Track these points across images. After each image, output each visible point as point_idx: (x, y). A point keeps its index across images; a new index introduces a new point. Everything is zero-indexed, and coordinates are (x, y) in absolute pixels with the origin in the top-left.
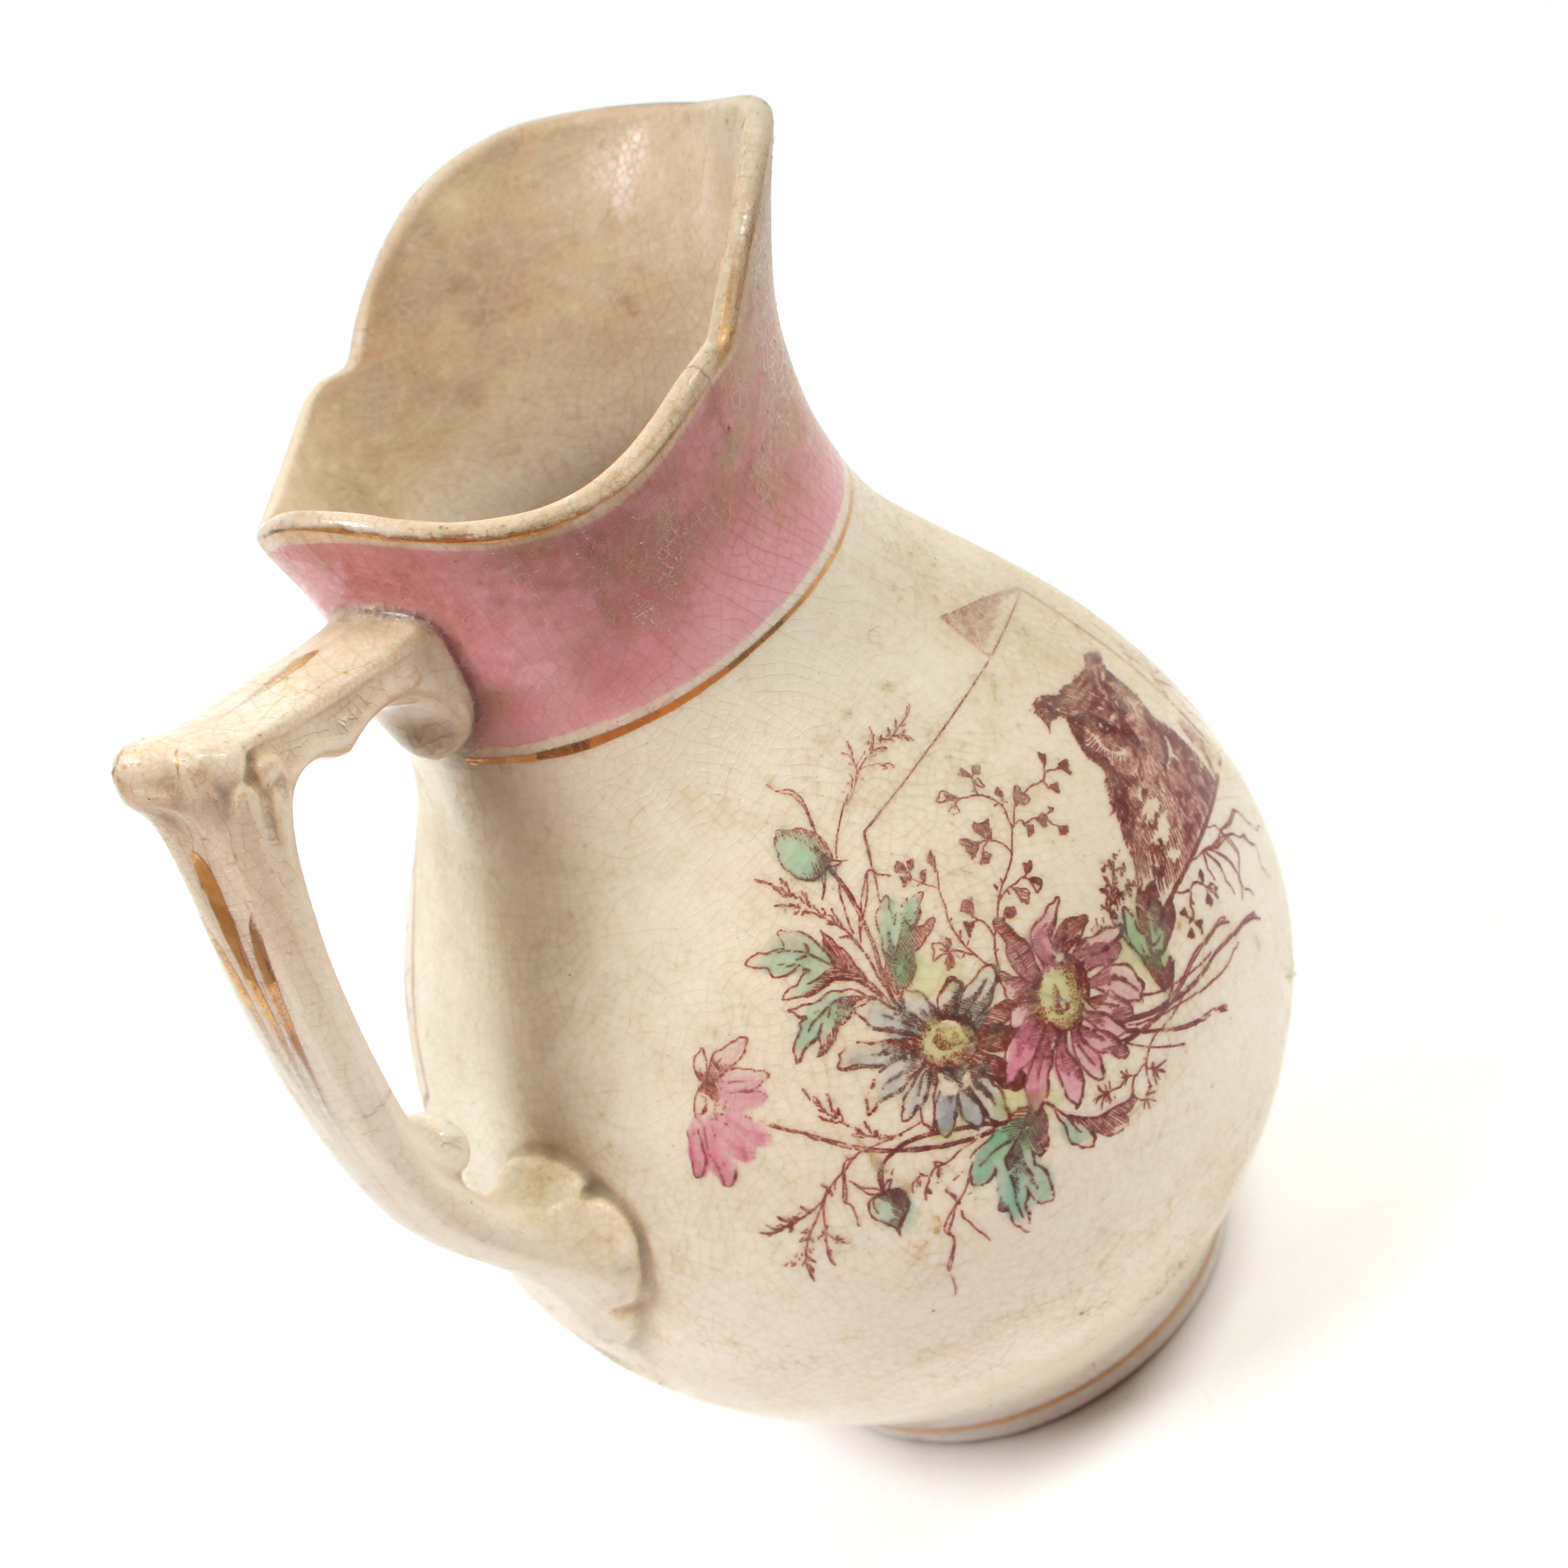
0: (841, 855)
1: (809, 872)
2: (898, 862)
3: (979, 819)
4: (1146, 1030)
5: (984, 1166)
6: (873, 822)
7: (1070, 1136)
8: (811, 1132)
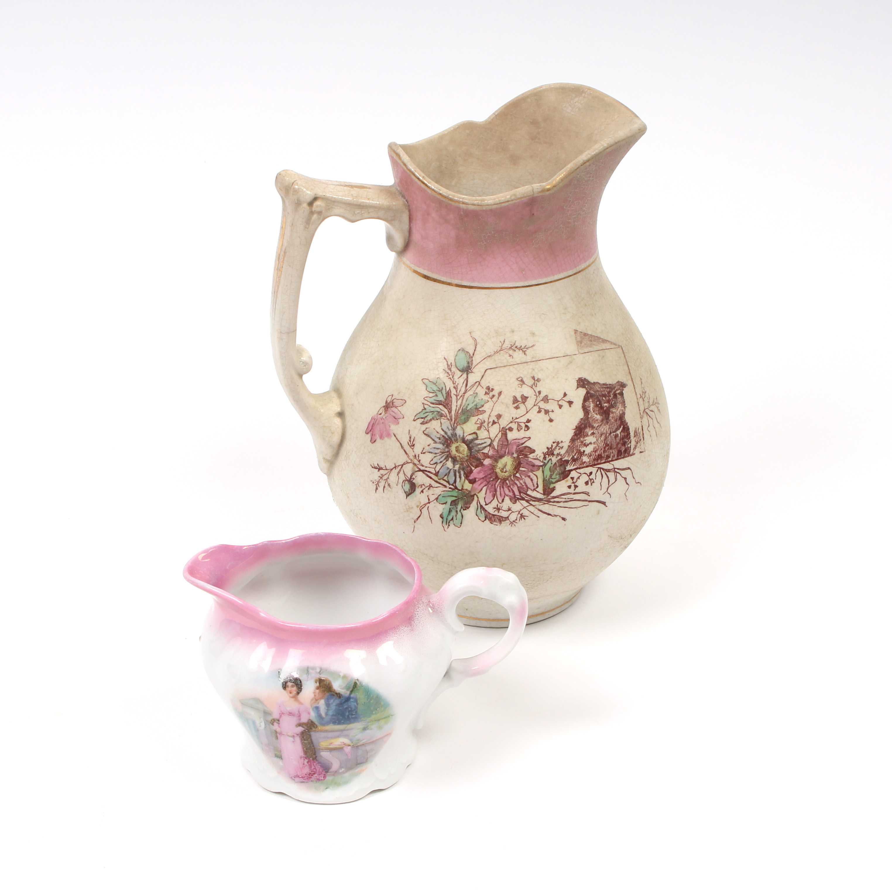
0: (474, 370)
1: (461, 368)
2: (489, 386)
3: (526, 395)
4: (527, 501)
5: (444, 498)
6: (492, 369)
7: (477, 512)
8: (402, 445)
